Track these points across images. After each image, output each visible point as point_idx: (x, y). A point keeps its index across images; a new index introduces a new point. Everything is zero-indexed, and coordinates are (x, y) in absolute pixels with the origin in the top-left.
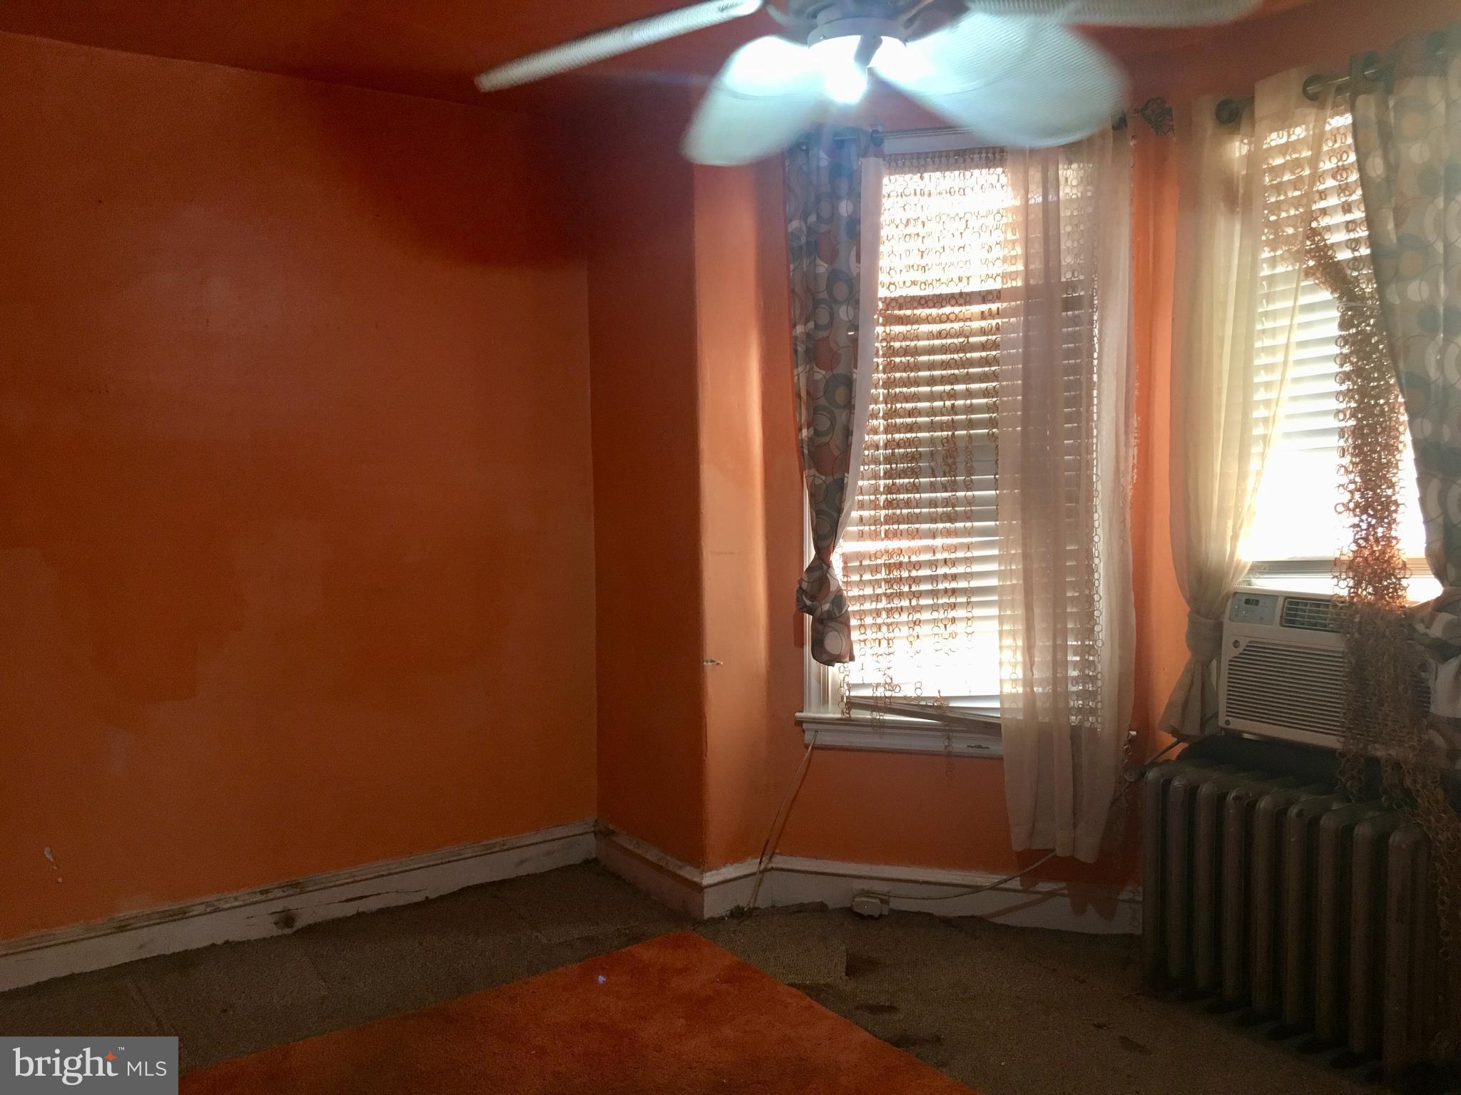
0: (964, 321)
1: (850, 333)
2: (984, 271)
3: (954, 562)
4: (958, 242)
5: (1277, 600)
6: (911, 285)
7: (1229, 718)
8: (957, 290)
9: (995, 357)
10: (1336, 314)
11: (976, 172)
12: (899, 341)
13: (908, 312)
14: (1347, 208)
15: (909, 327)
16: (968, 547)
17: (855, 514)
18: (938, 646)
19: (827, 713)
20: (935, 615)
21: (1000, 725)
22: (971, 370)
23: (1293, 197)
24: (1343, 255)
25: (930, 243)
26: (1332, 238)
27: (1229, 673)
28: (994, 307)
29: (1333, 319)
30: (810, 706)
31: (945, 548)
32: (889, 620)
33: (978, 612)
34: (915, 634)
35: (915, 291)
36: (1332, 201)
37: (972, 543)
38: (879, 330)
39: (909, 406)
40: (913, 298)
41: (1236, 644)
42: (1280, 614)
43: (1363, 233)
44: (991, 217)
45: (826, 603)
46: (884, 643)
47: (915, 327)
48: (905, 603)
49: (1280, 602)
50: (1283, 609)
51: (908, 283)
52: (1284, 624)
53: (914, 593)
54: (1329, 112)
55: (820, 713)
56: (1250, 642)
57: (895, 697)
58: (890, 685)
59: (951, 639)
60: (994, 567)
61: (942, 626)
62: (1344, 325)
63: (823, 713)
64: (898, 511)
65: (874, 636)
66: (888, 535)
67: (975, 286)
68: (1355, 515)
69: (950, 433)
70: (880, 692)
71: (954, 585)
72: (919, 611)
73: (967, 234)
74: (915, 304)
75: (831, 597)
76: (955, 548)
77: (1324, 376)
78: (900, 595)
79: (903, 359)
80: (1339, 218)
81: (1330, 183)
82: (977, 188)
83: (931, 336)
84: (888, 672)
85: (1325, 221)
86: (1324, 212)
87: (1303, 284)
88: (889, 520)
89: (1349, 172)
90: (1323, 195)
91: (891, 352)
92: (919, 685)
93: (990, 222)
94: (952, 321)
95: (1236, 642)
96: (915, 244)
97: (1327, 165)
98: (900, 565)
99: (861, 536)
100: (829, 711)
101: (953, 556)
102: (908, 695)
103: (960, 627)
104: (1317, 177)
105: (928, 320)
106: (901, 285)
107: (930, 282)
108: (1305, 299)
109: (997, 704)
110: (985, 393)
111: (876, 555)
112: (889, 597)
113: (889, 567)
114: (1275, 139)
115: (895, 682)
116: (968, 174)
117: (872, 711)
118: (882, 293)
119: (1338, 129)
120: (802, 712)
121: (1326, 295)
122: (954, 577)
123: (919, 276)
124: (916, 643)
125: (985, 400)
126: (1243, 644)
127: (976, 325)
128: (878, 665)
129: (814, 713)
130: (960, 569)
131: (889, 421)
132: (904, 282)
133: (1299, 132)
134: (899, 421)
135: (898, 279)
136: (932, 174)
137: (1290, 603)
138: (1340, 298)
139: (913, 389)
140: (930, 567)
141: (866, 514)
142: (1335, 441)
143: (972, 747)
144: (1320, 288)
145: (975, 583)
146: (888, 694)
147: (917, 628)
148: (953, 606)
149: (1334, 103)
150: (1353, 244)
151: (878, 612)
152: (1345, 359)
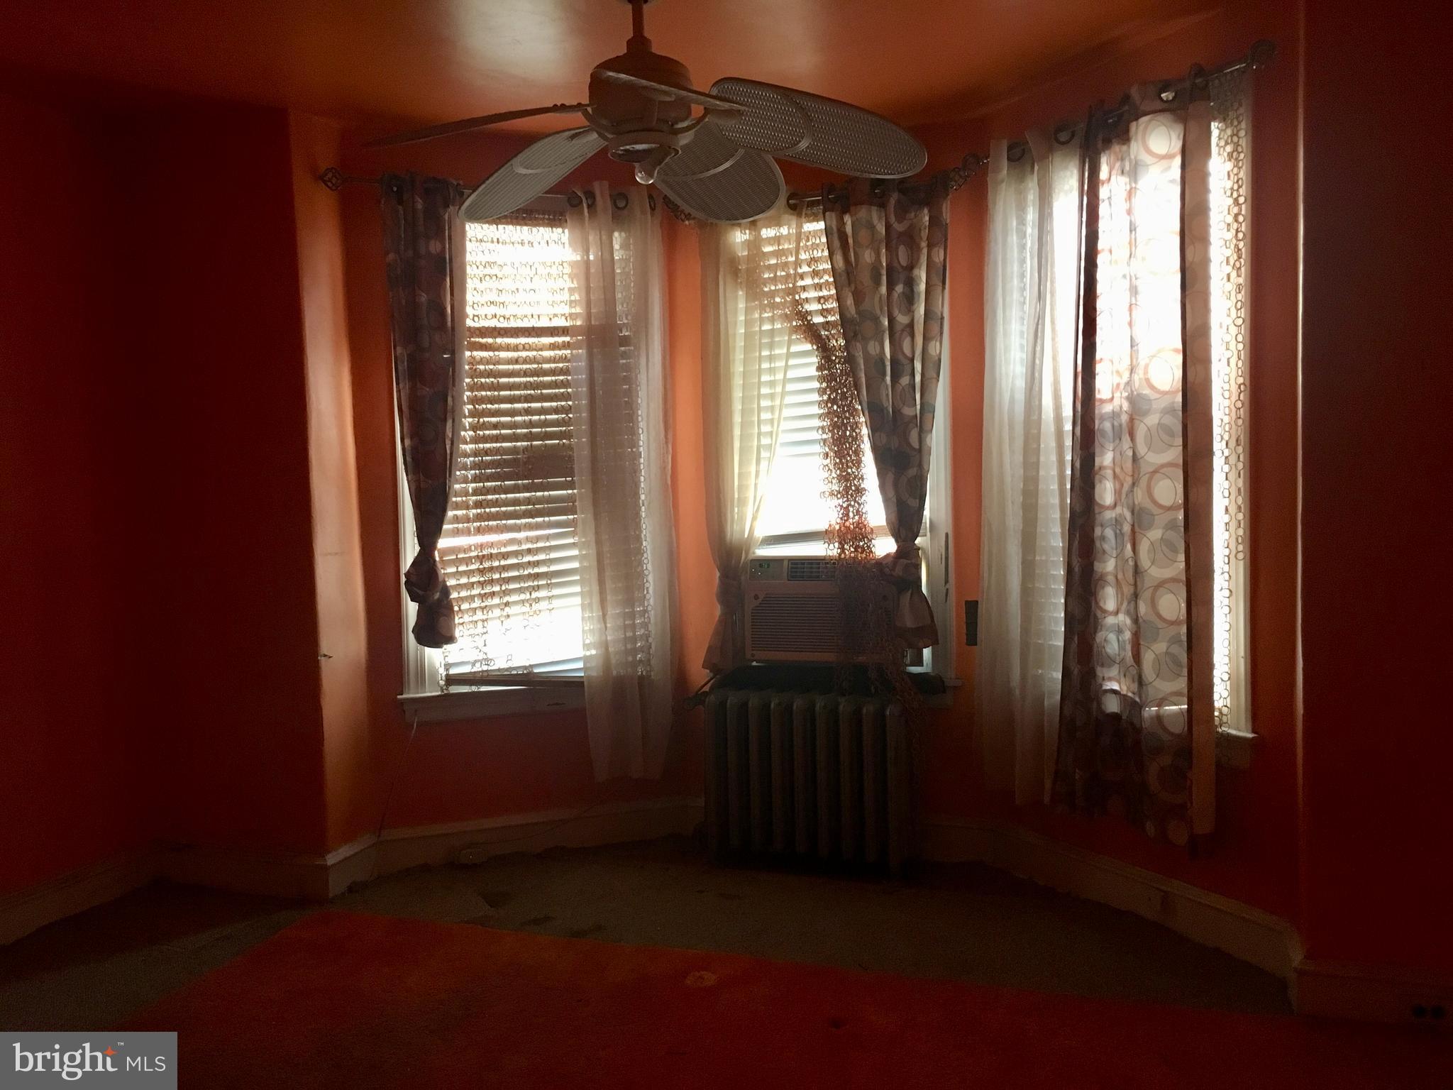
0: (537, 351)
1: (445, 356)
2: (552, 311)
3: (538, 551)
4: (528, 286)
5: (783, 563)
6: (492, 318)
7: (754, 652)
8: (530, 325)
9: (562, 381)
10: (815, 360)
11: (541, 229)
12: (483, 364)
13: (490, 340)
14: (819, 287)
15: (491, 354)
16: (548, 538)
17: (450, 514)
18: (526, 623)
19: (425, 692)
20: (523, 597)
21: (583, 683)
22: (544, 391)
23: (781, 276)
24: (818, 320)
25: (507, 284)
26: (808, 307)
27: (752, 619)
28: (560, 340)
29: (814, 363)
30: (409, 689)
31: (528, 540)
32: (483, 605)
33: (556, 592)
34: (505, 613)
35: (493, 323)
36: (808, 281)
37: (550, 535)
38: (468, 354)
39: (494, 420)
40: (495, 329)
41: (756, 597)
42: (786, 573)
43: (833, 305)
44: (554, 267)
45: (437, 592)
46: (480, 624)
47: (497, 353)
48: (496, 588)
49: (786, 563)
50: (788, 568)
51: (489, 317)
52: (789, 578)
53: (504, 578)
54: (804, 220)
55: (418, 693)
56: (767, 594)
57: (491, 670)
58: (487, 661)
59: (535, 615)
60: (575, 552)
61: (528, 605)
62: (820, 368)
63: (421, 693)
64: (488, 510)
65: (471, 619)
66: (479, 531)
67: (544, 323)
68: (838, 499)
69: (529, 443)
70: (477, 668)
71: (536, 570)
72: (509, 594)
73: (536, 279)
74: (496, 333)
75: (440, 587)
76: (538, 539)
77: (811, 403)
78: (491, 582)
79: (487, 380)
80: (813, 294)
81: (805, 269)
82: (543, 243)
83: (510, 361)
84: (484, 649)
85: (804, 295)
86: (804, 288)
87: (794, 337)
88: (479, 518)
89: (819, 263)
90: (802, 277)
91: (475, 374)
92: (510, 658)
93: (554, 271)
94: (527, 350)
95: (756, 595)
96: (493, 284)
97: (804, 256)
98: (491, 557)
99: (457, 533)
100: (427, 690)
101: (535, 546)
102: (501, 667)
103: (543, 605)
104: (798, 263)
105: (508, 348)
106: (484, 317)
107: (507, 317)
108: (794, 349)
109: (580, 665)
110: (556, 411)
111: (469, 549)
112: (482, 584)
113: (481, 559)
114: (767, 233)
115: (490, 657)
116: (534, 230)
117: (471, 685)
118: (469, 323)
119: (810, 232)
120: (402, 694)
121: (808, 347)
122: (537, 564)
123: (500, 311)
124: (507, 623)
125: (556, 416)
126: (761, 597)
127: (547, 354)
128: (475, 644)
129: (413, 693)
130: (542, 557)
131: (478, 432)
132: (486, 315)
133: (784, 231)
134: (487, 432)
135: (481, 311)
136: (506, 226)
137: (792, 564)
138: (817, 349)
139: (496, 406)
140: (517, 557)
141: (459, 513)
142: (818, 448)
143: (552, 705)
144: (802, 342)
145: (554, 568)
146: (485, 668)
147: (507, 609)
148: (538, 588)
149: (806, 214)
150: (823, 312)
151: (472, 598)
152: (822, 392)
